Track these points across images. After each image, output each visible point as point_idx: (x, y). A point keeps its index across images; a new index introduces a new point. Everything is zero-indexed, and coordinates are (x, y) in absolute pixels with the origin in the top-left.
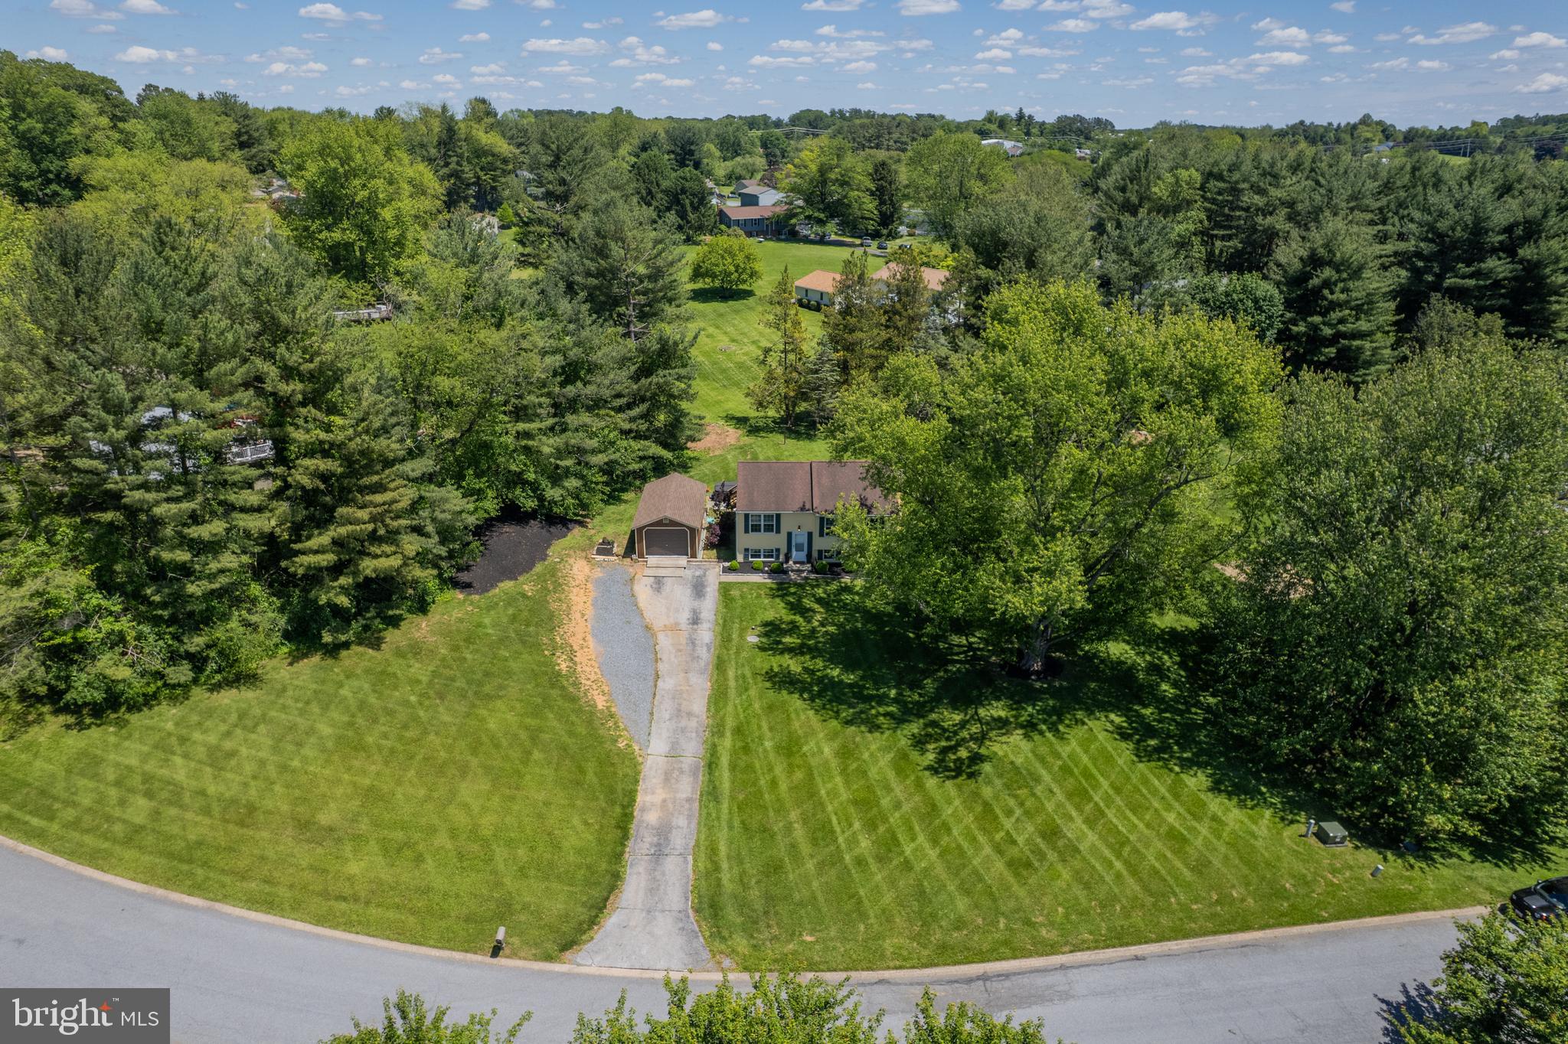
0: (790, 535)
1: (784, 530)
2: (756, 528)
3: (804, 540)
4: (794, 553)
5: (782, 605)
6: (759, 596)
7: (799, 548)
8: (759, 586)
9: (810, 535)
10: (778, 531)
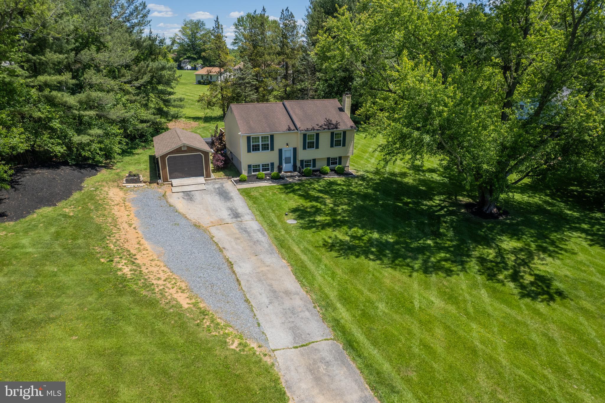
0: (280, 151)
1: (277, 147)
2: (256, 148)
3: (290, 154)
4: (284, 165)
5: (296, 197)
6: (274, 194)
7: (288, 161)
8: (270, 188)
9: (295, 150)
10: (272, 149)
